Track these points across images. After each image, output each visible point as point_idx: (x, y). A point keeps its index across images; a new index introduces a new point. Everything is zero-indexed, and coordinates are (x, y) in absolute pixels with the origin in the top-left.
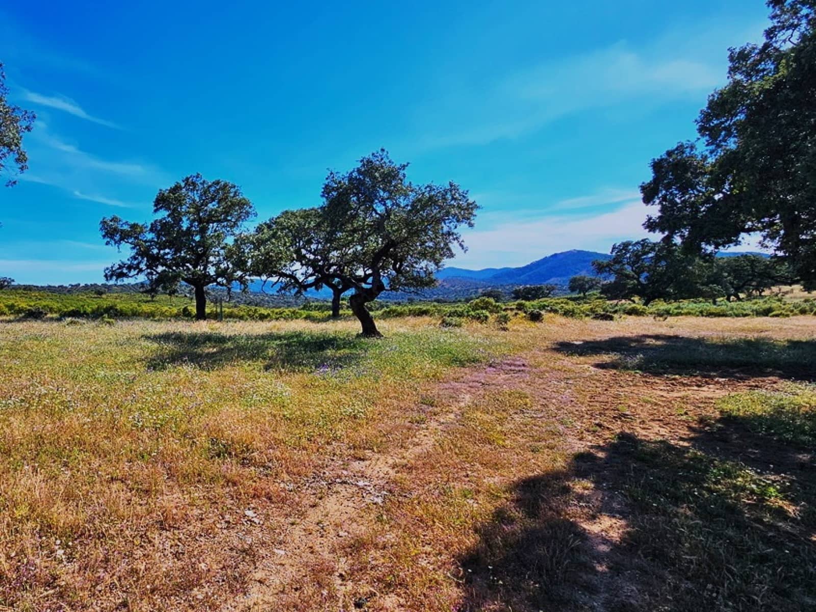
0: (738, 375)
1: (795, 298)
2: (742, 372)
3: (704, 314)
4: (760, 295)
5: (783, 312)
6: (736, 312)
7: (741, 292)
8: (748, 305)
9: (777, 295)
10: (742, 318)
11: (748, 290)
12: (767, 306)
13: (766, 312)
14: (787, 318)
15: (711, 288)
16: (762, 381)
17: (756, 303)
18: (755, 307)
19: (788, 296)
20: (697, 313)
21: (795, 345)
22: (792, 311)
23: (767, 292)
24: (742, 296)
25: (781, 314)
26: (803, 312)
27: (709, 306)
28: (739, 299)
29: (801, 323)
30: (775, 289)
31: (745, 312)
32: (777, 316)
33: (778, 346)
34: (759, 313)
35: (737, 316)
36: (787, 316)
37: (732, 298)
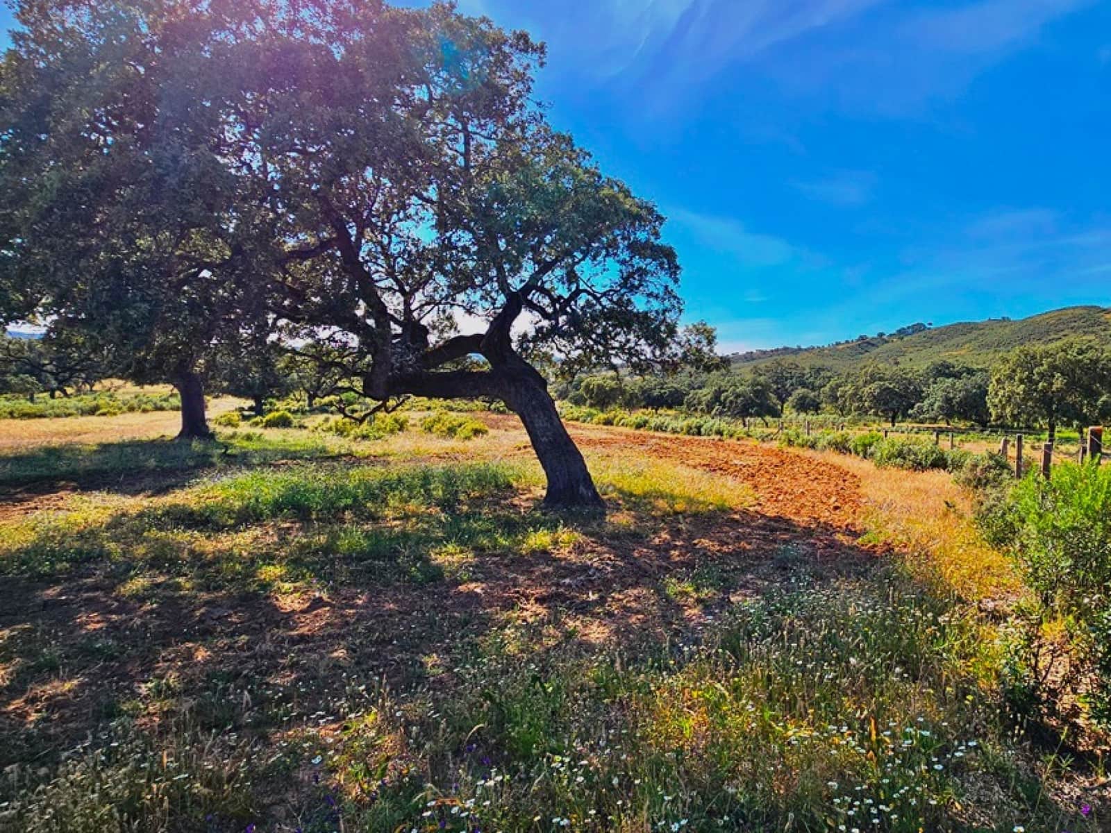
0: (19, 496)
1: (128, 393)
2: (28, 491)
3: (15, 415)
4: (91, 390)
5: (111, 410)
6: (58, 411)
7: (68, 386)
8: (73, 403)
9: (109, 390)
10: (64, 419)
11: (76, 383)
12: (94, 403)
13: (93, 411)
14: (114, 417)
15: (22, 379)
16: (48, 500)
17: (81, 400)
18: (81, 404)
19: (121, 391)
20: (5, 415)
21: (105, 448)
22: (120, 409)
23: (97, 387)
24: (69, 390)
25: (108, 412)
26: (131, 409)
27: (23, 404)
28: (66, 395)
29: (125, 422)
30: (107, 383)
31: (68, 412)
32: (104, 414)
33: (85, 451)
34: (84, 413)
35: (58, 416)
36: (115, 414)
37: (58, 393)
